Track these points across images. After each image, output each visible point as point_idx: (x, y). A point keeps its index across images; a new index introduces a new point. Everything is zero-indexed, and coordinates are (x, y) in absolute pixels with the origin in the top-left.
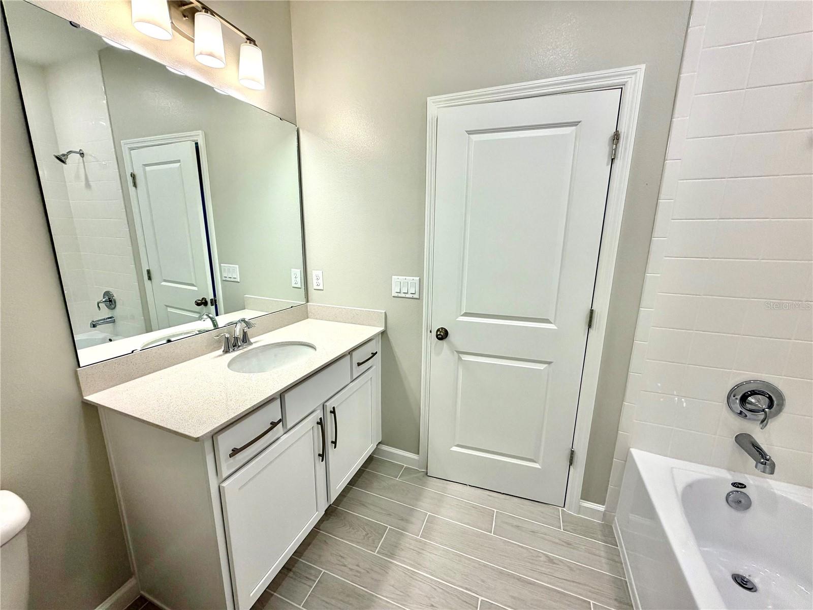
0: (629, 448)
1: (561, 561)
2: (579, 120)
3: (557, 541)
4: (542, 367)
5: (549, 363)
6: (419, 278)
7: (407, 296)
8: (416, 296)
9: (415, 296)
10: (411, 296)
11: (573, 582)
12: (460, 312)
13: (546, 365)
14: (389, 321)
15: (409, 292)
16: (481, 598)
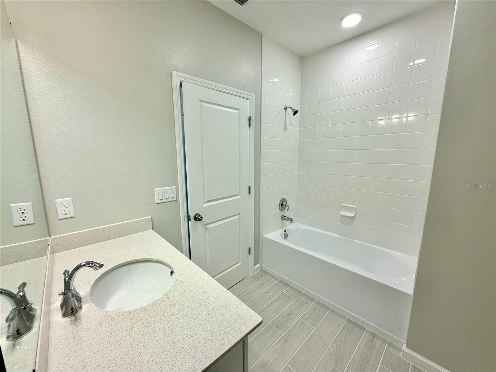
0: (263, 236)
1: (267, 290)
2: (239, 108)
3: (260, 286)
4: (237, 217)
5: (239, 214)
6: (175, 187)
7: (168, 200)
8: (175, 199)
9: (173, 199)
10: (171, 200)
11: (275, 292)
12: (204, 202)
13: (238, 215)
14: (154, 223)
15: (169, 198)
16: (269, 323)
